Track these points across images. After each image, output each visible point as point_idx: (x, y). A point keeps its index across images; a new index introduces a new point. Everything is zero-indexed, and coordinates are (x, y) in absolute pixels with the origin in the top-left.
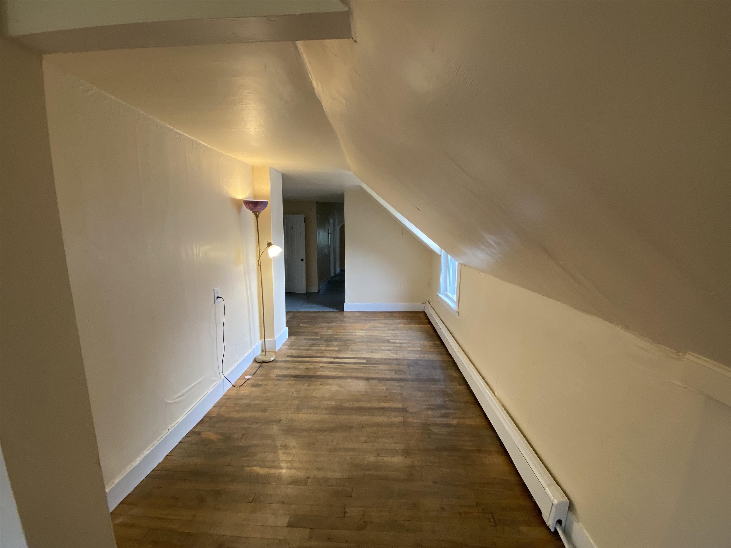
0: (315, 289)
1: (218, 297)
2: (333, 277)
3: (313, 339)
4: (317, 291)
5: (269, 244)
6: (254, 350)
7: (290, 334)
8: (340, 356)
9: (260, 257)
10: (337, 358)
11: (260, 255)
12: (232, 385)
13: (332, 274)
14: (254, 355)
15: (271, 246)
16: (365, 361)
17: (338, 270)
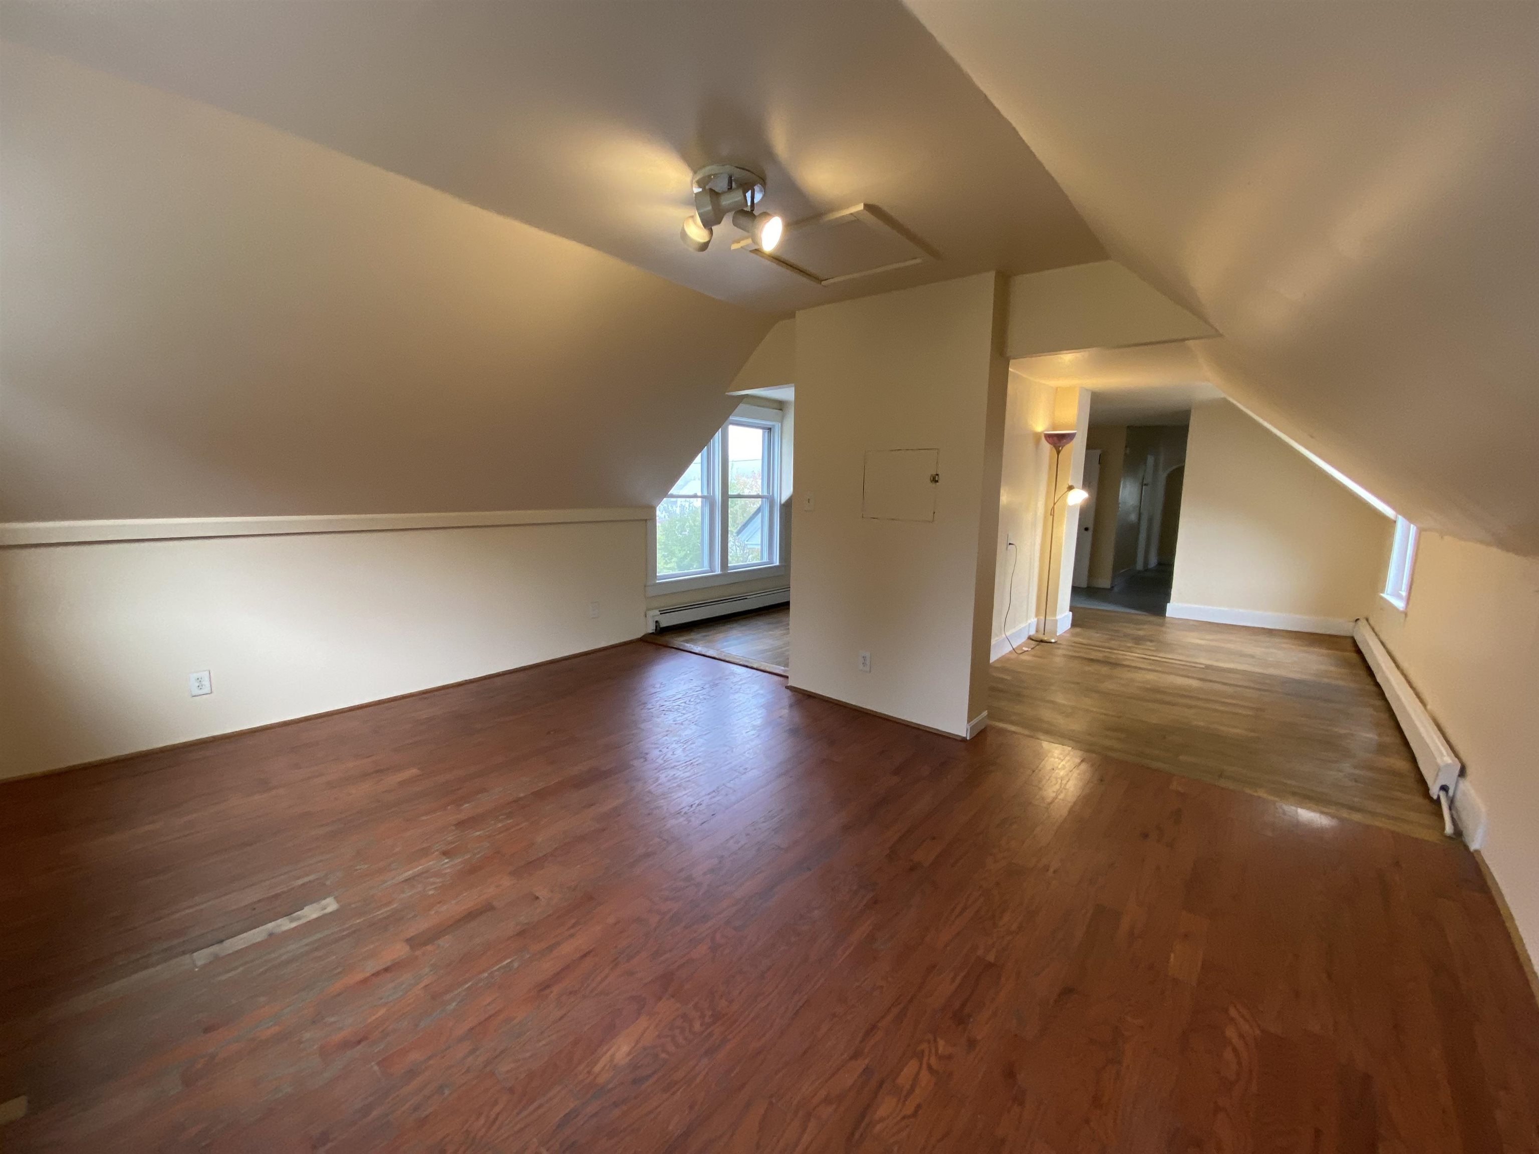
0: (1104, 582)
1: (1010, 544)
2: (1139, 572)
3: (1112, 635)
4: (1109, 587)
5: (1071, 488)
6: (1029, 624)
7: (1074, 624)
8: (1159, 655)
9: (1054, 504)
10: (1156, 656)
11: (1055, 501)
12: (1012, 649)
13: (1140, 566)
14: (1029, 632)
15: (1073, 490)
16: (1203, 666)
17: (1153, 561)
